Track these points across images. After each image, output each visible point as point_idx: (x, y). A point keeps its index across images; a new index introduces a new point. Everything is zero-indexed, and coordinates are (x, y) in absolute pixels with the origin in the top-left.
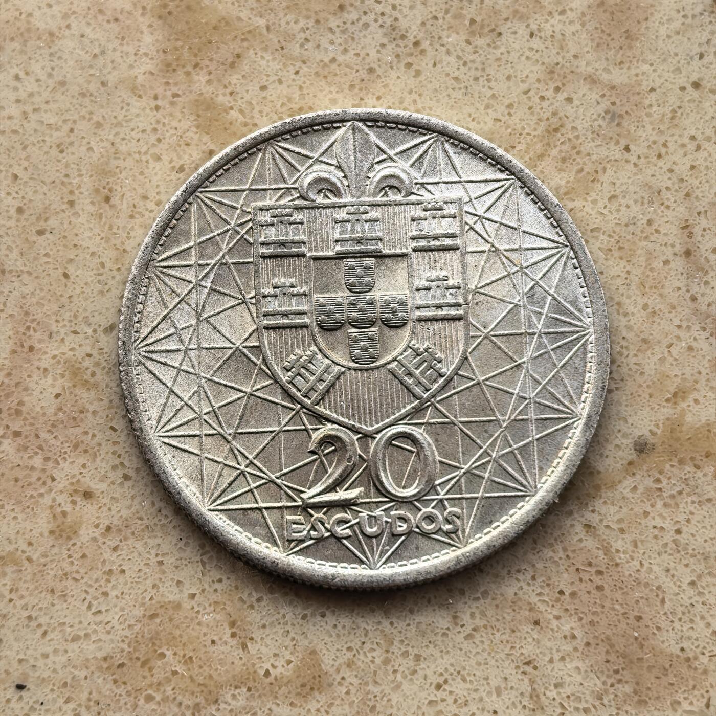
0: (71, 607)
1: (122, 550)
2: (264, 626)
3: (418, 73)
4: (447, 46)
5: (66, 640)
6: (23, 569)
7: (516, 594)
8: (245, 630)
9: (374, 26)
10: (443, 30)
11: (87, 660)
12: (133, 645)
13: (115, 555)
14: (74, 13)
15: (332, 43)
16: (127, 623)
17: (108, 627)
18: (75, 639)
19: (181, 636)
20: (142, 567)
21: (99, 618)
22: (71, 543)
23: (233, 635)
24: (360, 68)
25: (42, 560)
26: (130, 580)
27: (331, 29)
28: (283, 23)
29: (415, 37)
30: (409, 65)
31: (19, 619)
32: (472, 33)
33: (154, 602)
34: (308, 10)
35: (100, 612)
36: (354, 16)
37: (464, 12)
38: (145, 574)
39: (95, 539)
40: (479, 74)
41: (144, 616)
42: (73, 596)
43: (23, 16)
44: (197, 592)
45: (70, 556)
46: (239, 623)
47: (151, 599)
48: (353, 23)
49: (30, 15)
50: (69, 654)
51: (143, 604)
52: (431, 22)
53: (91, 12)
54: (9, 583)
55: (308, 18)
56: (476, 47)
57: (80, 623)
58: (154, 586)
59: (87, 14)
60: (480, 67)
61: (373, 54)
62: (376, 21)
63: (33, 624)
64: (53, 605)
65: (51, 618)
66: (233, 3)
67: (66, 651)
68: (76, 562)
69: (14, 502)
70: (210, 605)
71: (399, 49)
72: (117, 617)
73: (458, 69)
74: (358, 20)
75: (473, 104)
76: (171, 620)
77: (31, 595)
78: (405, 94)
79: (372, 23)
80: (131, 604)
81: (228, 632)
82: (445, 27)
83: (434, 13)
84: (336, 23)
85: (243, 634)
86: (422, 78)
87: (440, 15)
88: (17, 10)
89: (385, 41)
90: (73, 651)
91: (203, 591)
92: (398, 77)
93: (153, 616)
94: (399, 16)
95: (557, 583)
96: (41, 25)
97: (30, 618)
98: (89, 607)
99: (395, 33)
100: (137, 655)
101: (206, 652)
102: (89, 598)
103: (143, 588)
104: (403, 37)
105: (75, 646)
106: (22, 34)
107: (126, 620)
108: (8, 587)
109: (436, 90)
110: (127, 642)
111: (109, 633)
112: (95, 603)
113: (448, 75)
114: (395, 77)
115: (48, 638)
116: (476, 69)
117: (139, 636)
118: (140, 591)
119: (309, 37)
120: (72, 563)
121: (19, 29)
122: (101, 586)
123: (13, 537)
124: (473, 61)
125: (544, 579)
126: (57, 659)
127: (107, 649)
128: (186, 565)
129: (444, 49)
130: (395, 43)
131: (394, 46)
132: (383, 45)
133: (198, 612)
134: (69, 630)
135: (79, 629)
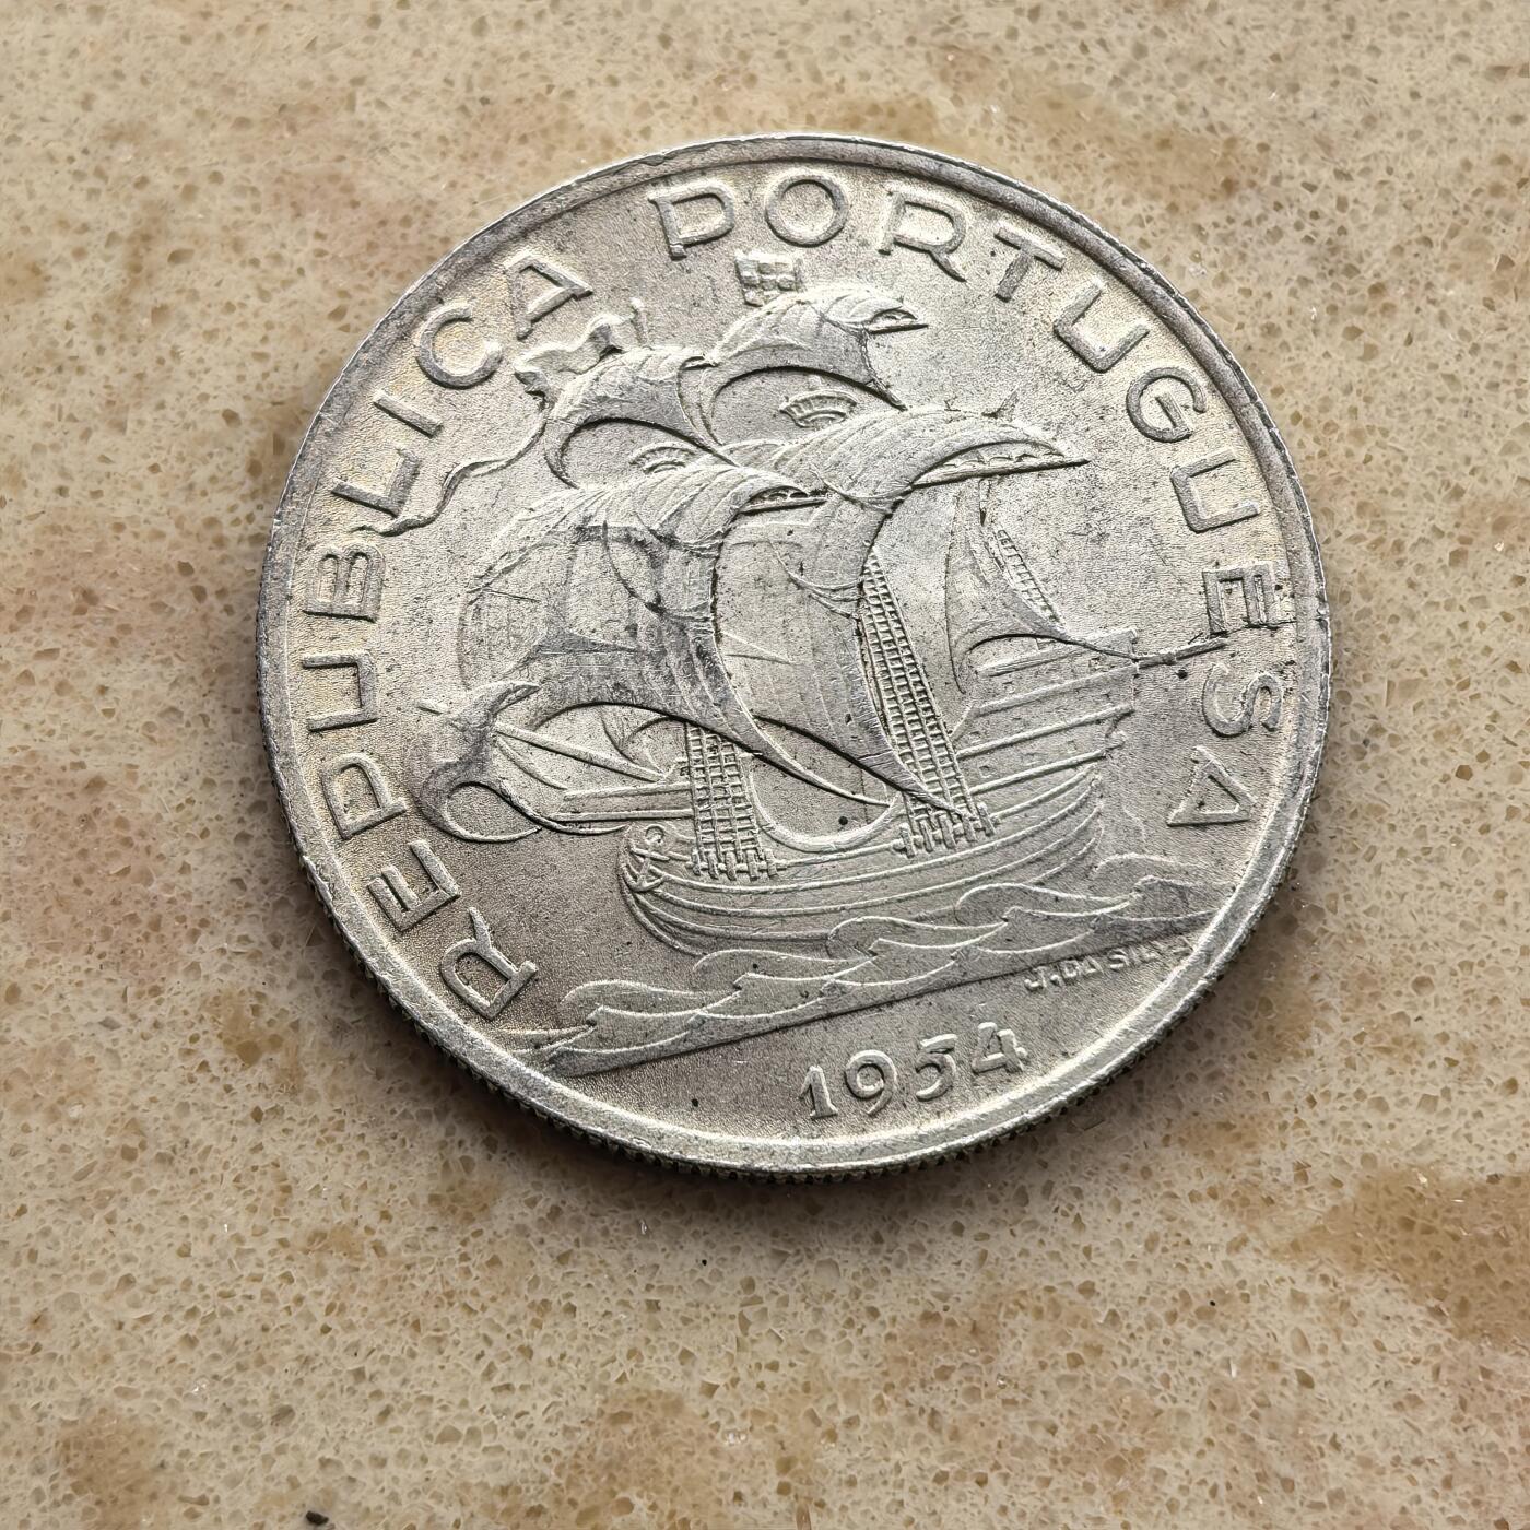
0: (449, 1366)
1: (576, 1263)
2: (852, 1482)
3: (1370, 352)
4: (1444, 306)
5: (429, 1437)
6: (363, 1266)
7: (1404, 1510)
8: (809, 1482)
9: (1292, 237)
10: (1439, 270)
11: (466, 1486)
12: (568, 1471)
13: (559, 1272)
14: (662, 104)
15: (1196, 257)
16: (563, 1422)
17: (521, 1425)
18: (450, 1436)
19: (671, 1471)
20: (612, 1306)
21: (505, 1401)
22: (471, 1228)
23: (783, 1489)
24: (1248, 321)
25: (406, 1255)
26: (583, 1331)
27: (1199, 228)
28: (1099, 198)
29: (1377, 275)
30: (1354, 333)
31: (336, 1372)
32: (1502, 287)
33: (625, 1386)
34: (1157, 179)
35: (508, 1387)
36: (1252, 209)
37: (1492, 239)
38: (618, 1322)
39: (522, 1230)
40: (1501, 375)
41: (601, 1413)
42: (456, 1344)
43: (555, 93)
44: (721, 1382)
45: (464, 1257)
46: (799, 1466)
47: (620, 1381)
48: (1248, 223)
49: (569, 94)
50: (430, 1467)
51: (603, 1388)
52: (1415, 248)
53: (698, 109)
54: (328, 1292)
55: (1154, 196)
56: (1504, 317)
57: (464, 1403)
58: (633, 1353)
59: (690, 111)
60: (1506, 361)
61: (1281, 294)
62: (1298, 226)
63: (365, 1388)
64: (413, 1355)
65: (405, 1382)
66: (1000, 141)
67: (424, 1460)
68: (475, 1273)
69: (365, 1119)
70: (744, 1415)
71: (1338, 295)
72: (543, 1405)
73: (1459, 357)
74: (1260, 219)
75: (1478, 439)
76: (656, 1432)
77: (370, 1325)
78: (1337, 392)
79: (1290, 231)
80: (578, 1382)
81: (775, 1480)
82: (1446, 263)
83: (1426, 231)
84: (1214, 217)
85: (803, 1490)
86: (1377, 364)
87: (1438, 238)
88: (544, 78)
89: (1311, 272)
90: (440, 1462)
91: (735, 1381)
92: (1327, 355)
93: (620, 1418)
94: (1350, 226)
95: (1495, 1503)
96: (589, 119)
97: (359, 1374)
98: (489, 1373)
99: (1336, 260)
100: (572, 1494)
101: (719, 1515)
102: (490, 1353)
103: (607, 1353)
104: (1351, 271)
105: (444, 1452)
106: (545, 132)
107: (560, 1414)
108: (325, 1302)
109: (1402, 395)
110: (556, 1461)
111: (520, 1436)
112: (501, 1367)
113: (1434, 367)
114: (1319, 354)
115: (391, 1424)
116: (1497, 364)
117: (584, 1455)
118: (601, 1359)
119: (1150, 238)
120: (467, 1272)
121: (540, 119)
122: (519, 1332)
123: (351, 1195)
124: (1493, 347)
125: (1469, 1488)
126: (402, 1473)
127: (513, 1470)
128: (707, 1320)
129: (1435, 310)
130: (1331, 280)
131: (1327, 285)
132: (1305, 281)
133: (716, 1426)
134: (437, 1413)
135: (459, 1417)
